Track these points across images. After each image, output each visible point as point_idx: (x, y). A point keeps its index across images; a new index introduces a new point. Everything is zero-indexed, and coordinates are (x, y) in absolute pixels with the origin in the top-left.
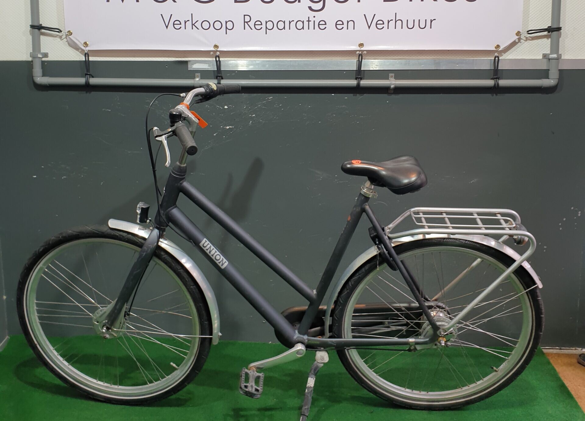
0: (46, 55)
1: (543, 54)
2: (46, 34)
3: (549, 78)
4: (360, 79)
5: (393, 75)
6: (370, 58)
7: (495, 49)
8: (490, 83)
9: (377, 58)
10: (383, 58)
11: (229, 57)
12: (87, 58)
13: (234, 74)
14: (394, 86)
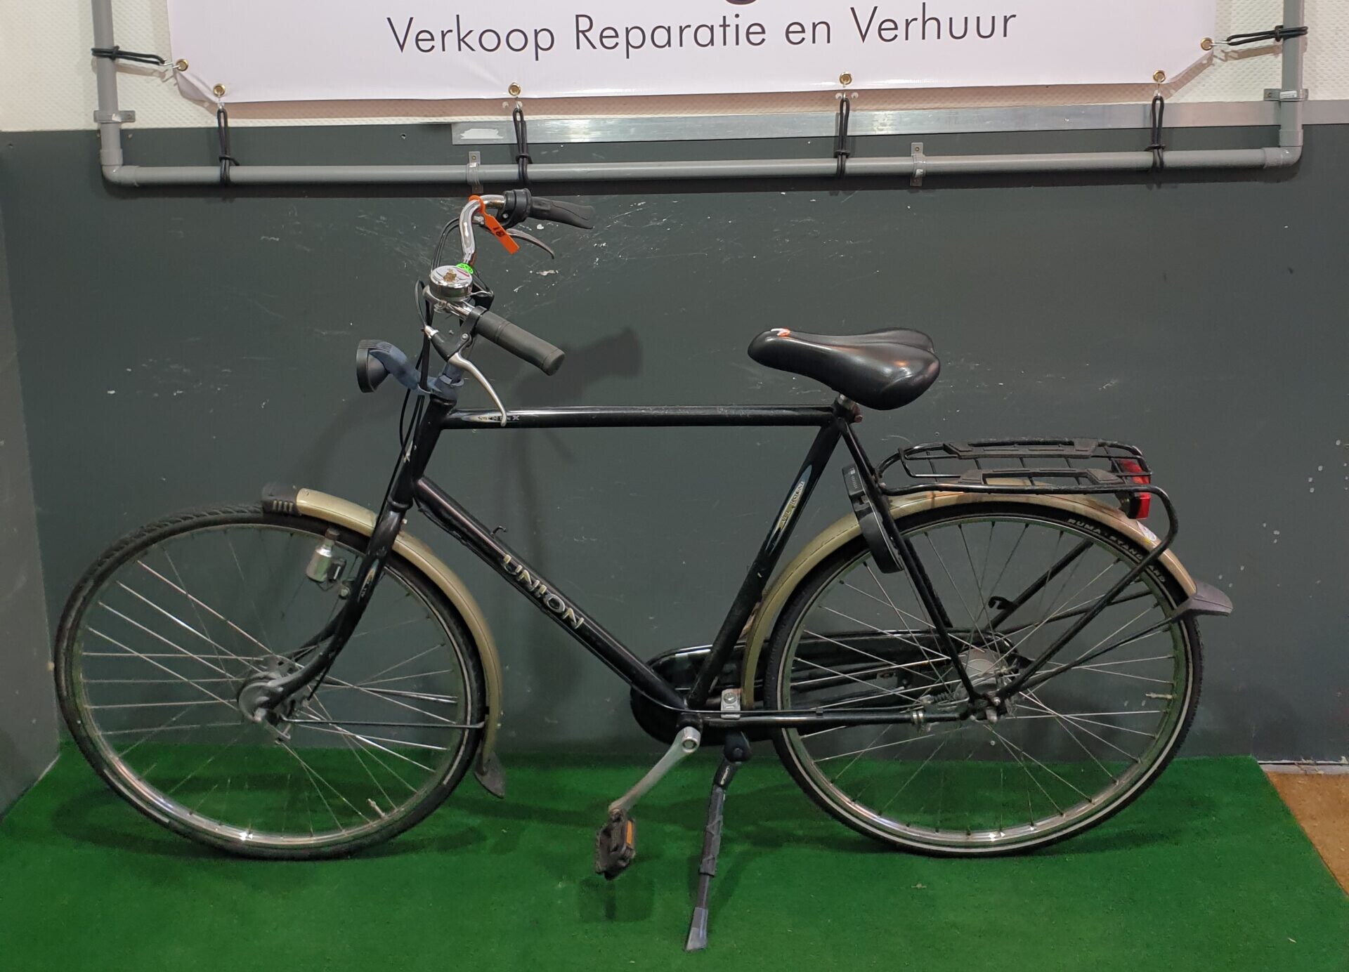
0: (129, 116)
1: (1266, 90)
2: (130, 68)
3: (1280, 144)
4: (844, 157)
5: (920, 145)
6: (866, 107)
7: (1153, 81)
8: (1143, 158)
9: (882, 107)
10: (898, 106)
11: (544, 114)
12: (222, 121)
13: (557, 151)
14: (922, 171)
